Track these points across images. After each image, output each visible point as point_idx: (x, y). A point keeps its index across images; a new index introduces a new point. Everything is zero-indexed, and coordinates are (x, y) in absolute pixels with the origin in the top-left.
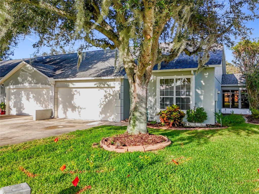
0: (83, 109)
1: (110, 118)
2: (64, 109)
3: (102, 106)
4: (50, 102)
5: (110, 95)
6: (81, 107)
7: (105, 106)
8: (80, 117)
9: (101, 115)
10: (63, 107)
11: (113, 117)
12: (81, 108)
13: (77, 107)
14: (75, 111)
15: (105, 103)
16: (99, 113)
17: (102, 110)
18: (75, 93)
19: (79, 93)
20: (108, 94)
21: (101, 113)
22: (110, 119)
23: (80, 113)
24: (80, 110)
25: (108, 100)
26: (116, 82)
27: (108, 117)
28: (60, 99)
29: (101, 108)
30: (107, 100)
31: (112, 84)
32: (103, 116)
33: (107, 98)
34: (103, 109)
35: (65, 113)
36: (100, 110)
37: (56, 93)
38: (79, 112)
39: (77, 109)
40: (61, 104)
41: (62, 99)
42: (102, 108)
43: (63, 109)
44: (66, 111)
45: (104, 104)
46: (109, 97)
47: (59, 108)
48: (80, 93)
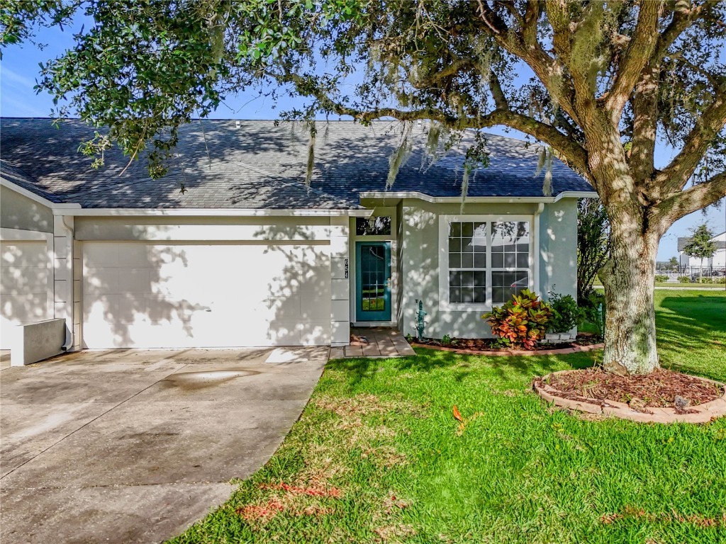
0: (203, 308)
1: (309, 336)
2: (114, 317)
3: (279, 303)
4: (50, 294)
5: (306, 268)
6: (193, 304)
7: (288, 303)
8: (191, 336)
9: (273, 333)
10: (111, 309)
11: (317, 331)
12: (191, 308)
13: (177, 305)
14: (169, 318)
15: (287, 292)
16: (268, 325)
17: (277, 315)
18: (164, 256)
19: (182, 256)
20: (299, 265)
21: (274, 326)
22: (307, 341)
23: (189, 325)
24: (187, 312)
25: (299, 282)
26: (332, 228)
27: (301, 334)
28: (95, 282)
29: (274, 309)
30: (294, 282)
31: (319, 232)
32: (283, 332)
33: (295, 276)
34: (282, 312)
35: (120, 328)
36: (271, 315)
37: (77, 259)
38: (186, 321)
39: (174, 313)
40: (99, 298)
41: (102, 282)
42: (279, 309)
43: (110, 316)
44: (123, 322)
45: (283, 295)
46: (304, 274)
47: (88, 312)
48: (187, 256)
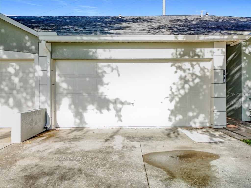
0: (129, 104)
1: (196, 120)
2: (75, 107)
3: (177, 99)
5: (194, 77)
6: (123, 101)
7: (183, 99)
8: (121, 121)
9: (173, 118)
10: (74, 102)
11: (202, 117)
12: (122, 103)
13: (113, 101)
14: (108, 109)
15: (182, 92)
16: (169, 112)
17: (176, 107)
18: (106, 69)
20: (190, 75)
21: (174, 113)
22: (195, 123)
23: (119, 113)
24: (119, 106)
25: (190, 86)
27: (191, 119)
29: (174, 102)
30: (187, 86)
32: (180, 117)
33: (187, 82)
34: (179, 105)
35: (79, 114)
36: (172, 106)
37: (53, 71)
38: (118, 111)
39: (111, 106)
40: (66, 96)
41: (69, 85)
42: (177, 103)
43: (73, 107)
44: (81, 111)
45: (180, 94)
46: (193, 80)
47: (60, 104)
